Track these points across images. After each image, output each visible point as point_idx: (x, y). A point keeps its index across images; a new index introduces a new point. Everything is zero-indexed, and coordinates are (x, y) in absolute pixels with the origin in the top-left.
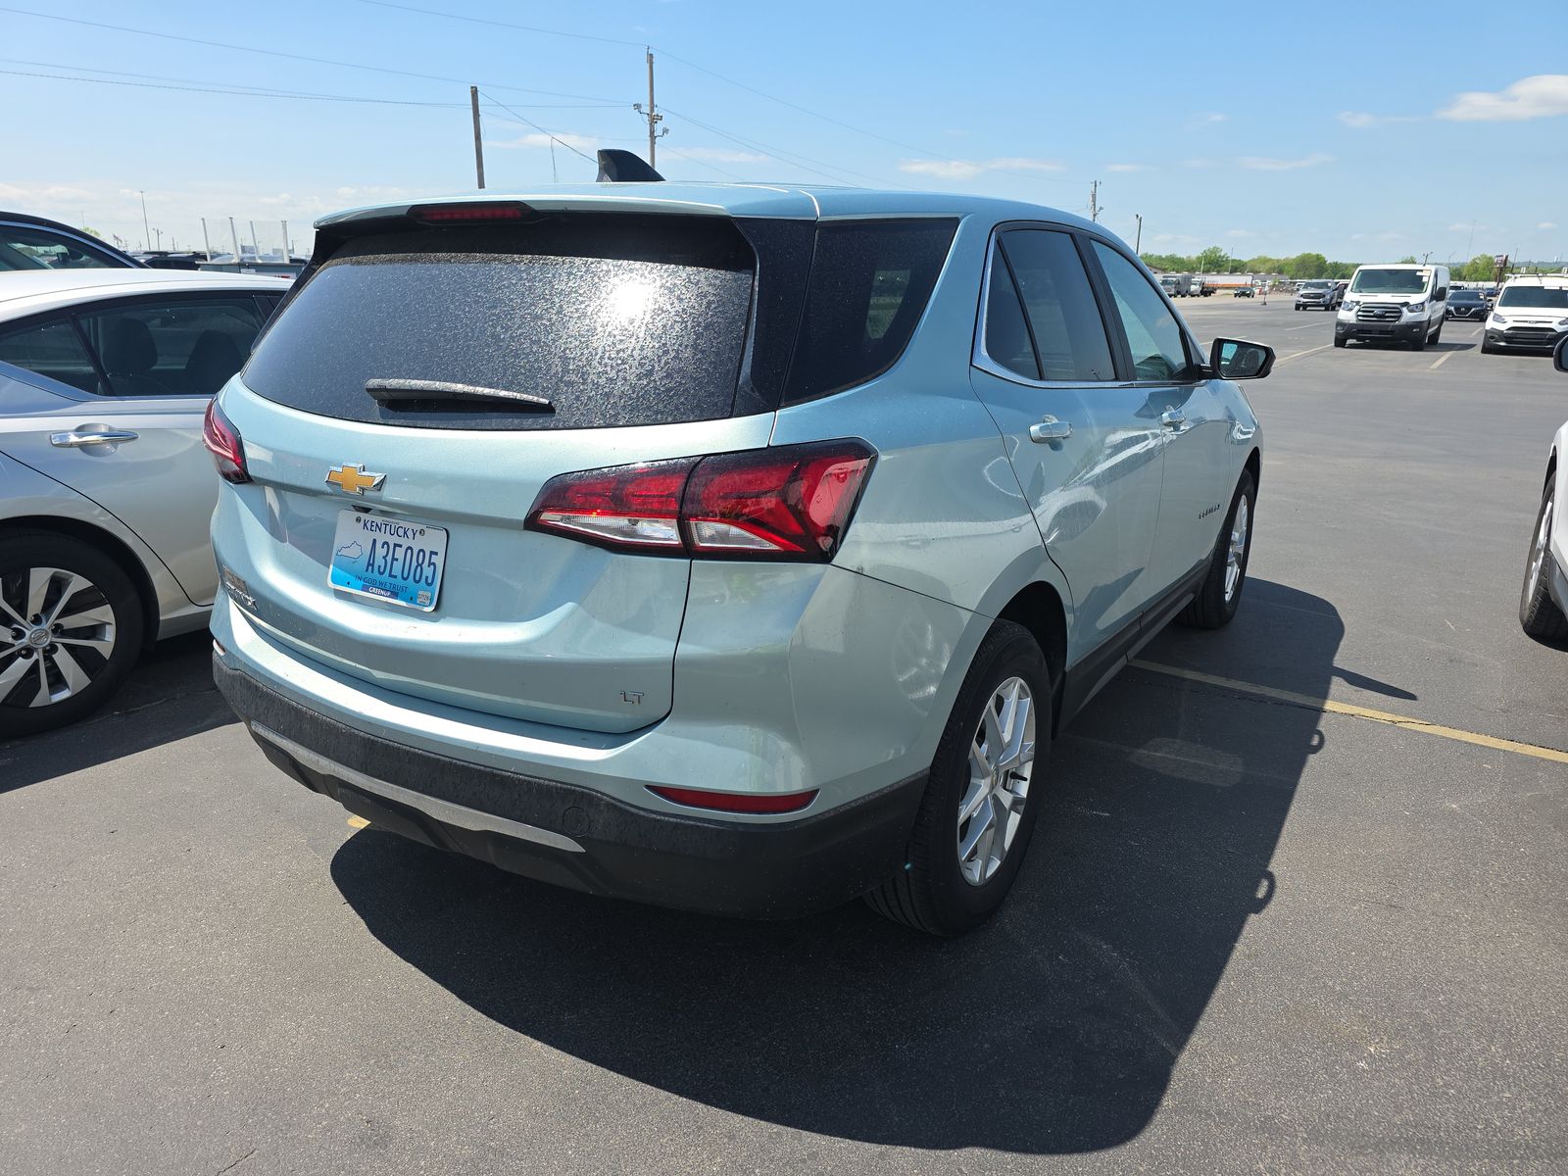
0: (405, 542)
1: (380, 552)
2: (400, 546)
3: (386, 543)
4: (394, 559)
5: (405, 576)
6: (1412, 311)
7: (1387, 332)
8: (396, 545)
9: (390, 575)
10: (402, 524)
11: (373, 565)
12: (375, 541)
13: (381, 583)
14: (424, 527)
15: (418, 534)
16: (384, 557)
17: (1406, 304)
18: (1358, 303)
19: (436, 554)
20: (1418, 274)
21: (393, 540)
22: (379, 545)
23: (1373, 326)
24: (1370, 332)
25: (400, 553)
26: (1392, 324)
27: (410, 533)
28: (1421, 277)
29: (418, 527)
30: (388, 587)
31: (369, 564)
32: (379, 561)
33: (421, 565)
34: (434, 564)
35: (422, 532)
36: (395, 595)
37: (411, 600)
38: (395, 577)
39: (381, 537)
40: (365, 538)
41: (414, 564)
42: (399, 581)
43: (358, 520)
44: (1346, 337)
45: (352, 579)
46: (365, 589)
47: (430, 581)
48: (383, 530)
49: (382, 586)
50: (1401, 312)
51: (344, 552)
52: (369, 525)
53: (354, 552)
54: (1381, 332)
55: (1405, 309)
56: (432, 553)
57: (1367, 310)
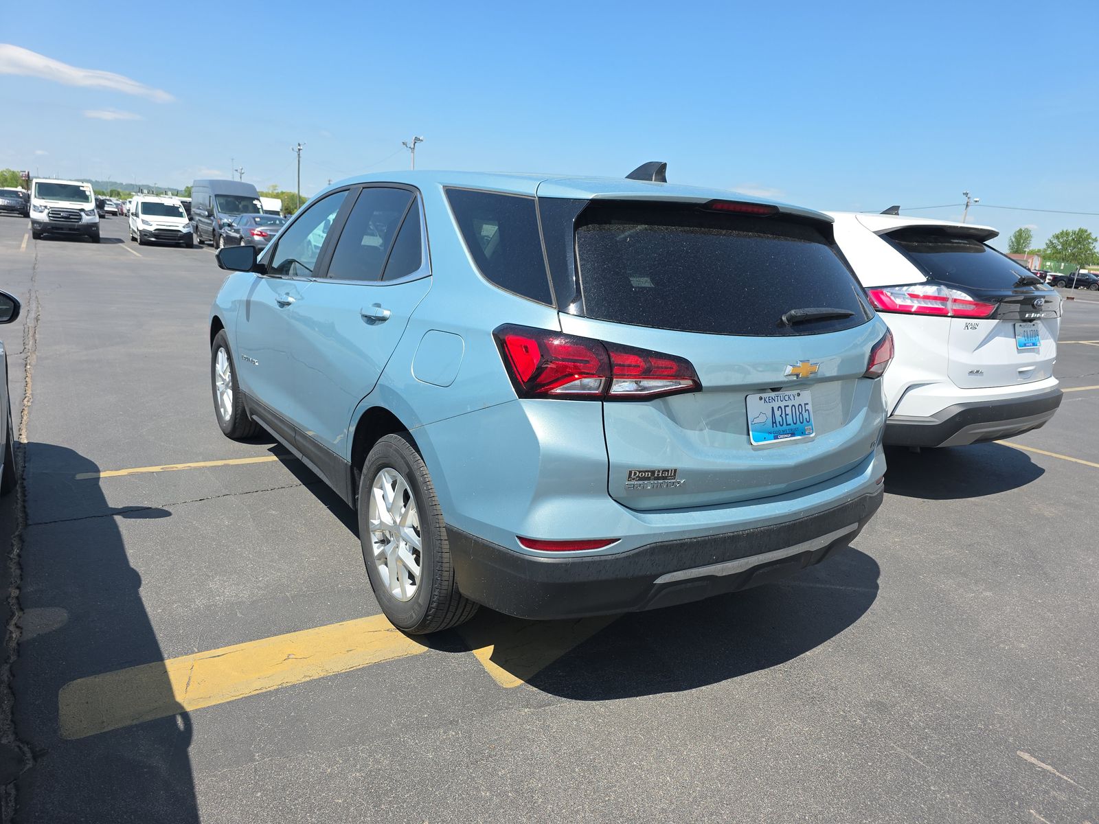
0: (790, 403)
1: (778, 413)
2: (788, 406)
3: (780, 407)
4: (786, 415)
5: (795, 422)
6: (87, 215)
7: (74, 230)
8: (785, 406)
9: (787, 425)
10: (787, 393)
11: (775, 423)
12: (773, 408)
13: (783, 431)
14: (799, 391)
15: (796, 396)
16: (781, 416)
17: (82, 210)
18: (46, 207)
19: (807, 404)
20: (81, 188)
21: (782, 404)
22: (776, 410)
23: (63, 225)
24: (62, 229)
25: (788, 410)
26: (77, 224)
27: (792, 397)
28: (84, 191)
29: (795, 392)
30: (788, 432)
31: (773, 423)
32: (778, 419)
33: (801, 413)
34: (808, 410)
35: (799, 395)
36: (793, 435)
37: (803, 433)
38: (790, 424)
39: (776, 405)
40: (767, 408)
41: (798, 413)
42: (793, 426)
43: (761, 398)
44: (43, 233)
45: (766, 435)
46: (776, 438)
47: (808, 420)
48: (776, 400)
49: (784, 433)
50: (80, 215)
51: (756, 421)
52: (767, 400)
53: (762, 419)
54: (70, 229)
55: (83, 214)
56: (805, 404)
57: (54, 213)
